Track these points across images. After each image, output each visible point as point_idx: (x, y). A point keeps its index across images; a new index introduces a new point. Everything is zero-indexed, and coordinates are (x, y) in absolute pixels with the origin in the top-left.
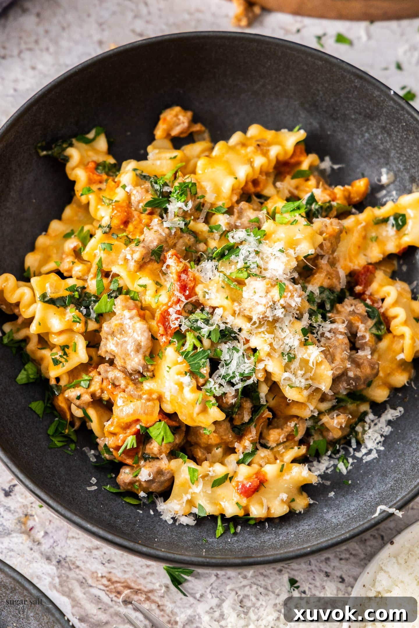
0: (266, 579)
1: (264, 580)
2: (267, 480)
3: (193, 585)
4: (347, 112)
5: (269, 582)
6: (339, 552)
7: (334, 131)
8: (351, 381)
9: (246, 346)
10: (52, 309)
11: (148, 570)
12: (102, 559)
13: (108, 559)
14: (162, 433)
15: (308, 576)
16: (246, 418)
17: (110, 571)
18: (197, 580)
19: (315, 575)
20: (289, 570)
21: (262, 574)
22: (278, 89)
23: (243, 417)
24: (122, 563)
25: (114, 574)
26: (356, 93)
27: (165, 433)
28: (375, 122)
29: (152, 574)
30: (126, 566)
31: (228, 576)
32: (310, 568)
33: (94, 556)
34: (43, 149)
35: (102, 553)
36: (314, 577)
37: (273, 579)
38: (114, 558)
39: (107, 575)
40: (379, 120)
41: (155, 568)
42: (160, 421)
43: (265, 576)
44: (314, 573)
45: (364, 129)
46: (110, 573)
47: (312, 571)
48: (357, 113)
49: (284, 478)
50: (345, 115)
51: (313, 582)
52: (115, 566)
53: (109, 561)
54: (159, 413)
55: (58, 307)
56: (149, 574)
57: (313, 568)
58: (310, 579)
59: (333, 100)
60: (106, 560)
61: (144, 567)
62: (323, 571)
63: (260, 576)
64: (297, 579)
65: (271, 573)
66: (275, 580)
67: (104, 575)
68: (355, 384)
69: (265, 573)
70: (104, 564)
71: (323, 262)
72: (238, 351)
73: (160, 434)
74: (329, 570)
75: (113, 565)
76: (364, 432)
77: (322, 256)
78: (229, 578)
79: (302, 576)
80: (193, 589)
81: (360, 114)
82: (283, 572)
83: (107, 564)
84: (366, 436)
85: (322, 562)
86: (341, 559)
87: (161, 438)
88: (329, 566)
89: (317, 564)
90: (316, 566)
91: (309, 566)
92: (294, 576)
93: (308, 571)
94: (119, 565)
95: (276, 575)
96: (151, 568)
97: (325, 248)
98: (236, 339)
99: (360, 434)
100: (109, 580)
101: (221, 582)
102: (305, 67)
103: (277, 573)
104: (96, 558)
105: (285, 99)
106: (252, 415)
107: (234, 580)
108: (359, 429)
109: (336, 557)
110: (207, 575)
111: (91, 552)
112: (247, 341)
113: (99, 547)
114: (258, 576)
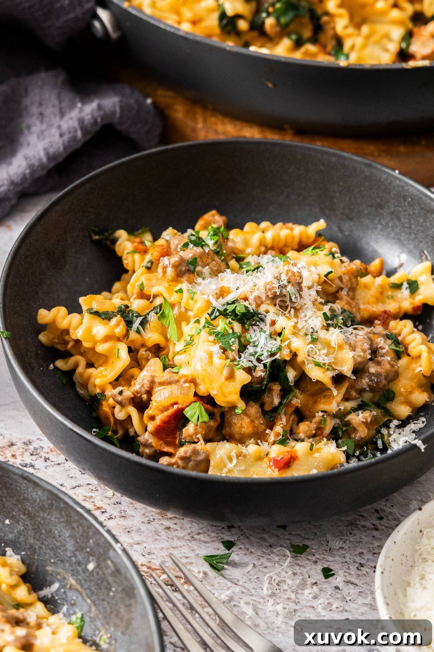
0: (301, 568)
1: (300, 569)
2: (297, 457)
3: (231, 572)
4: (361, 208)
5: (304, 570)
6: (372, 548)
7: (351, 231)
8: (373, 378)
9: (272, 329)
10: (97, 320)
11: (187, 560)
12: (143, 552)
13: (148, 552)
14: (198, 413)
15: (343, 566)
16: (276, 401)
17: (150, 561)
18: (234, 569)
19: (349, 566)
20: (324, 562)
21: (298, 564)
22: (301, 198)
23: (273, 399)
24: (162, 555)
25: (154, 563)
26: (367, 184)
27: (200, 412)
28: (385, 210)
29: (191, 563)
30: (166, 557)
31: (265, 565)
32: (344, 560)
33: (135, 550)
34: (96, 233)
35: (143, 547)
36: (349, 567)
37: (308, 568)
38: (153, 551)
39: (147, 564)
40: (388, 206)
41: (194, 559)
42: (195, 402)
43: (301, 566)
44: (349, 564)
45: (376, 222)
46: (150, 562)
47: (346, 562)
48: (369, 206)
49: (314, 455)
50: (359, 211)
51: (349, 571)
52: (155, 558)
53: (149, 553)
54: (194, 396)
55: (103, 319)
56: (188, 564)
57: (348, 560)
58: (345, 568)
59: (347, 199)
60: (147, 553)
61: (184, 558)
62: (357, 563)
63: (296, 566)
64: (332, 568)
65: (306, 564)
66: (311, 569)
67: (143, 564)
68: (377, 380)
69: (300, 564)
70: (144, 556)
71: (344, 293)
72: (265, 332)
73: (195, 413)
74: (363, 561)
75: (153, 556)
76: (390, 435)
77: (342, 289)
78: (266, 567)
79: (337, 566)
80: (230, 575)
81: (372, 206)
82: (318, 563)
83: (147, 556)
84: (391, 439)
85: (356, 555)
86: (374, 553)
87: (196, 416)
88: (363, 558)
89: (352, 557)
90: (350, 559)
91: (344, 559)
92: (329, 565)
93: (343, 563)
94: (159, 556)
95: (311, 565)
96: (189, 559)
97: (344, 280)
98: (262, 320)
99: (386, 437)
100: (149, 568)
101: (258, 570)
102: (322, 168)
103: (312, 564)
104: (137, 551)
105: (307, 208)
106: (281, 399)
107: (270, 569)
108: (384, 431)
109: (369, 551)
110: (244, 565)
111: (132, 546)
112: (273, 323)
113: (139, 542)
114: (294, 565)
